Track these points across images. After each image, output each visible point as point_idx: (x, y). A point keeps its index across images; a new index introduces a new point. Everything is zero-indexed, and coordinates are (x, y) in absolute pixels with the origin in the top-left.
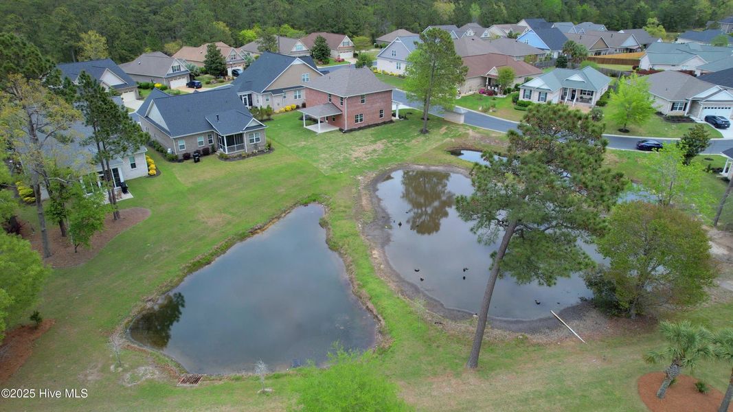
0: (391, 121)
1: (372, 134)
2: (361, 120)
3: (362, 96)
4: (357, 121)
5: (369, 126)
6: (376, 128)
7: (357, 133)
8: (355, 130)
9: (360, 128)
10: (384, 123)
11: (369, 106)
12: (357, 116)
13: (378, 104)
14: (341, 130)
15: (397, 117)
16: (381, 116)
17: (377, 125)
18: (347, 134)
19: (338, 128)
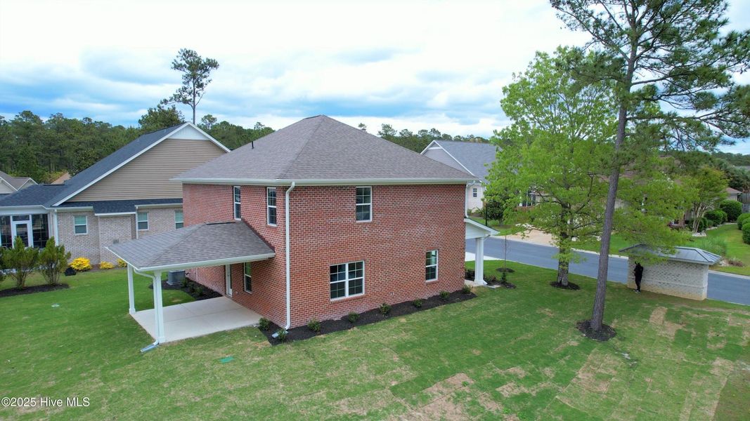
0: (465, 294)
1: (400, 348)
2: (356, 287)
3: (362, 193)
4: (337, 290)
5: (388, 312)
6: (416, 317)
7: (335, 343)
8: (327, 327)
9: (351, 321)
10: (443, 299)
11: (387, 234)
12: (336, 271)
13: (419, 230)
14: (267, 328)
15: (479, 281)
16: (430, 273)
17: (416, 306)
18: (288, 350)
19: (253, 320)
